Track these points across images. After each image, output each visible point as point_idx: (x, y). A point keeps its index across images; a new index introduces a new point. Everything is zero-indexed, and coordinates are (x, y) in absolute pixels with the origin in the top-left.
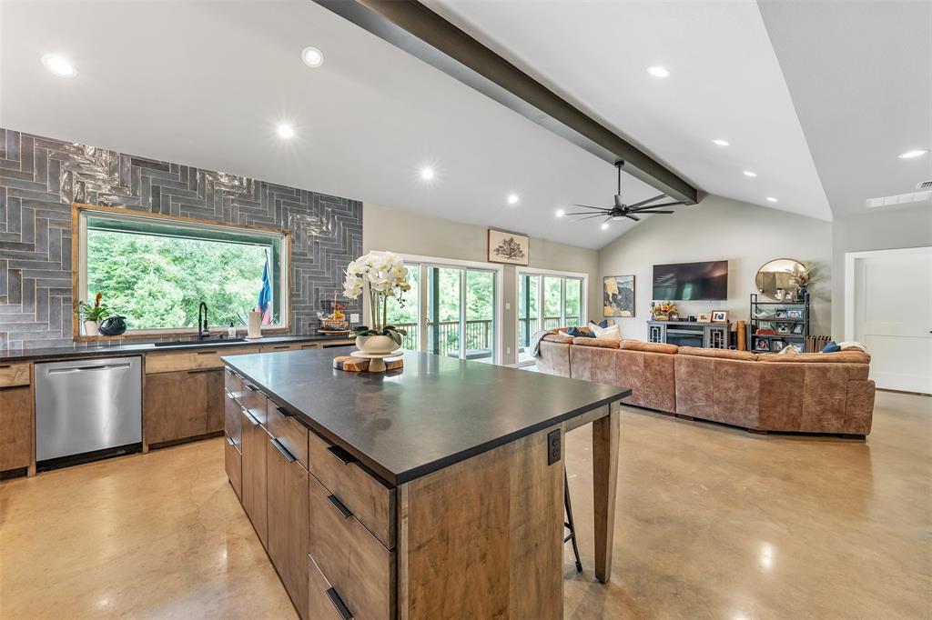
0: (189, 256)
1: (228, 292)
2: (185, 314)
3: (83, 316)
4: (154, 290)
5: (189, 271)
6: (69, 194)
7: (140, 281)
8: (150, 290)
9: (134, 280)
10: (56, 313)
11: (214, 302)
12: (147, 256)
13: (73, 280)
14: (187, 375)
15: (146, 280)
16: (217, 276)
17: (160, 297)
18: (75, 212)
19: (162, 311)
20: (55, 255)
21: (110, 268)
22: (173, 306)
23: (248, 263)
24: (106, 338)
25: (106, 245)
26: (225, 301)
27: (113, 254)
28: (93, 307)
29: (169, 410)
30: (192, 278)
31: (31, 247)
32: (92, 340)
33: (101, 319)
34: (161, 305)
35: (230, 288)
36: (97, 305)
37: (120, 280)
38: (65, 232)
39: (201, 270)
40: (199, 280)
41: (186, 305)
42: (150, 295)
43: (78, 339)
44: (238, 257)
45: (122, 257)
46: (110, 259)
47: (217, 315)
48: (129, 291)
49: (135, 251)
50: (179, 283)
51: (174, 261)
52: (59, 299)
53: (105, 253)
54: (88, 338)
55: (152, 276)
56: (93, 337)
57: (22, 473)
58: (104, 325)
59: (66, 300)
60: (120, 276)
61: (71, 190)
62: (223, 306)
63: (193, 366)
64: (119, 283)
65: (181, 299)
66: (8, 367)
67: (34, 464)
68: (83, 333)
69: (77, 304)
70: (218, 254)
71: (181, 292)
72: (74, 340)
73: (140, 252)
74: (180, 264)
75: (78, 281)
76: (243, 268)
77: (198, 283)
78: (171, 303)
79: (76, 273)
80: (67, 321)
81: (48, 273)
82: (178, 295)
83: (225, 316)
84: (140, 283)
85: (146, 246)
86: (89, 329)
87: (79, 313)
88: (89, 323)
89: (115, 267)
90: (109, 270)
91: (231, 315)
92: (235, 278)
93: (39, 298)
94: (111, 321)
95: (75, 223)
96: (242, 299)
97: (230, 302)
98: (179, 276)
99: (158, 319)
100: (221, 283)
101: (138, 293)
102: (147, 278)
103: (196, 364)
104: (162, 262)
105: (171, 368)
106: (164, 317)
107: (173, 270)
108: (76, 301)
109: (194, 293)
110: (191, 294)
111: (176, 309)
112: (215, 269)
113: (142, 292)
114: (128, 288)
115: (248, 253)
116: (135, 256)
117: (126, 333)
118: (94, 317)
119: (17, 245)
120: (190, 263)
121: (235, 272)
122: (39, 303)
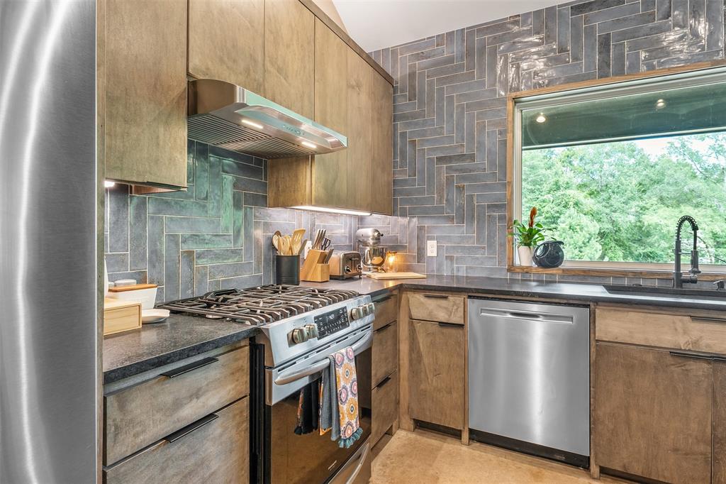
0: (604, 188)
1: (646, 224)
2: (600, 247)
3: (518, 239)
4: (573, 223)
5: (604, 203)
6: (505, 83)
7: (562, 216)
8: (571, 223)
9: (558, 215)
10: (492, 235)
11: (629, 236)
12: (568, 192)
13: (508, 193)
14: (669, 360)
15: (567, 215)
16: (634, 206)
17: (578, 230)
18: (510, 104)
19: (580, 243)
20: (492, 163)
21: (541, 205)
22: (590, 239)
23: (671, 189)
24: (541, 270)
25: (538, 186)
26: (642, 234)
27: (543, 194)
28: (527, 227)
29: (634, 415)
30: (608, 211)
31: (472, 157)
32: (526, 271)
33: (535, 243)
34: (580, 238)
35: (649, 219)
36: (531, 225)
37: (547, 215)
38: (500, 133)
39: (616, 201)
40: (615, 212)
41: (602, 238)
42: (570, 228)
43: (512, 268)
44: (658, 182)
45: (549, 195)
46: (541, 198)
47: (633, 249)
48: (554, 226)
49: (558, 188)
50: (594, 215)
51: (590, 194)
52: (494, 217)
53: (537, 193)
54: (522, 268)
55: (572, 211)
56: (527, 267)
57: (456, 434)
58: (538, 253)
59: (502, 218)
60: (547, 212)
61: (506, 79)
62: (639, 240)
63: (682, 342)
64: (547, 218)
65: (597, 232)
66: (446, 298)
67: (467, 429)
68: (517, 262)
69: (511, 222)
70: (634, 182)
71: (597, 224)
72: (509, 270)
73: (562, 188)
74: (595, 197)
75: (512, 193)
76: (664, 194)
77: (614, 215)
78: (588, 236)
79: (511, 183)
80: (502, 245)
81: (486, 187)
82: (594, 227)
83: (641, 250)
84: (562, 217)
85: (567, 183)
86: (523, 257)
87: (512, 234)
88: (523, 249)
89: (545, 204)
90: (540, 207)
91: (649, 250)
92: (654, 207)
93: (478, 216)
94: (546, 246)
95: (510, 119)
96: (664, 231)
97: (648, 234)
98: (595, 208)
99: (576, 252)
100: (638, 214)
101: (561, 226)
102: (568, 212)
103: (686, 338)
104: (581, 196)
105: (639, 339)
106: (582, 250)
107: (590, 203)
108: (511, 219)
109: (610, 226)
110: (607, 226)
111: (593, 241)
112: (632, 198)
113: (563, 225)
114: (553, 223)
115: (672, 176)
116: (559, 193)
117: (565, 265)
118: (528, 238)
119: (462, 157)
120: (605, 195)
121: (654, 200)
122: (478, 222)
